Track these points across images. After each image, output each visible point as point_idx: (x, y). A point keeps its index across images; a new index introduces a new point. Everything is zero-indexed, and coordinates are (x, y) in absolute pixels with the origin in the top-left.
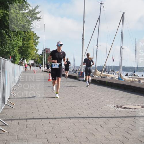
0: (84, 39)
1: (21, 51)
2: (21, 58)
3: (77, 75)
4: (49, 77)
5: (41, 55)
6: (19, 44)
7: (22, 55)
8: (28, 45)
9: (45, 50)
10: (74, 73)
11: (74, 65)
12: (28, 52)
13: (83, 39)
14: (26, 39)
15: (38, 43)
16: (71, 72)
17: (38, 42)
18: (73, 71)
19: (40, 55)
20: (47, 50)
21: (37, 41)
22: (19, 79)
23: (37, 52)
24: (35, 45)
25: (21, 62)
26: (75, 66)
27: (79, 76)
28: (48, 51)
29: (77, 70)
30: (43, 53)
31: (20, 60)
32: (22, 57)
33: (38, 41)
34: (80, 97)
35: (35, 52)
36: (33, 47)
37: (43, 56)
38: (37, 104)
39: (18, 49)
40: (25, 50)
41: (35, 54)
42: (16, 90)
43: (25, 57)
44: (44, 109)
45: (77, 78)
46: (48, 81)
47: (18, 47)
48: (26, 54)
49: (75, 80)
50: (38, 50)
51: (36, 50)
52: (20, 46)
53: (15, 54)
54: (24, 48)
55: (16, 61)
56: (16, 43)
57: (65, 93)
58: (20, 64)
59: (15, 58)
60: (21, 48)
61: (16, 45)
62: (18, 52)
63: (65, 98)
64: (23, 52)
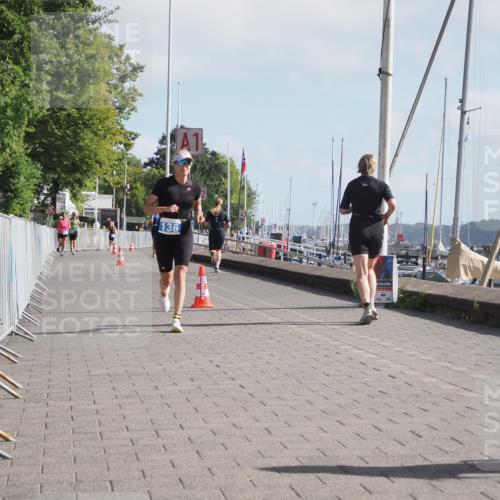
0: (391, 71)
1: (41, 144)
2: (45, 181)
4: (199, 286)
5: (151, 162)
6: (29, 103)
7: (47, 168)
9: (173, 137)
10: (337, 263)
12: (81, 149)
13: (383, 73)
15: (133, 99)
16: (320, 256)
17: (134, 94)
18: (328, 252)
19: (146, 165)
20: (185, 135)
22: (32, 298)
23: (128, 146)
24: (121, 109)
25: (43, 204)
28: (192, 141)
30: (161, 153)
31: (38, 192)
32: (51, 176)
34: (372, 397)
35: (122, 146)
36: (108, 123)
37: (164, 169)
38: (133, 435)
39: (25, 132)
40: (62, 138)
41: (119, 160)
42: (21, 360)
43: (63, 176)
44: (176, 463)
45: (353, 287)
46: (193, 307)
47: (26, 123)
48: (67, 158)
49: (345, 303)
50: (136, 136)
51: (122, 140)
52: (36, 115)
53: (10, 163)
54: (59, 128)
55: (16, 197)
56: (15, 98)
57: (286, 374)
58: (38, 214)
59: (8, 185)
60: (43, 127)
61: (16, 109)
62: (29, 151)
63: (286, 402)
64: (55, 149)
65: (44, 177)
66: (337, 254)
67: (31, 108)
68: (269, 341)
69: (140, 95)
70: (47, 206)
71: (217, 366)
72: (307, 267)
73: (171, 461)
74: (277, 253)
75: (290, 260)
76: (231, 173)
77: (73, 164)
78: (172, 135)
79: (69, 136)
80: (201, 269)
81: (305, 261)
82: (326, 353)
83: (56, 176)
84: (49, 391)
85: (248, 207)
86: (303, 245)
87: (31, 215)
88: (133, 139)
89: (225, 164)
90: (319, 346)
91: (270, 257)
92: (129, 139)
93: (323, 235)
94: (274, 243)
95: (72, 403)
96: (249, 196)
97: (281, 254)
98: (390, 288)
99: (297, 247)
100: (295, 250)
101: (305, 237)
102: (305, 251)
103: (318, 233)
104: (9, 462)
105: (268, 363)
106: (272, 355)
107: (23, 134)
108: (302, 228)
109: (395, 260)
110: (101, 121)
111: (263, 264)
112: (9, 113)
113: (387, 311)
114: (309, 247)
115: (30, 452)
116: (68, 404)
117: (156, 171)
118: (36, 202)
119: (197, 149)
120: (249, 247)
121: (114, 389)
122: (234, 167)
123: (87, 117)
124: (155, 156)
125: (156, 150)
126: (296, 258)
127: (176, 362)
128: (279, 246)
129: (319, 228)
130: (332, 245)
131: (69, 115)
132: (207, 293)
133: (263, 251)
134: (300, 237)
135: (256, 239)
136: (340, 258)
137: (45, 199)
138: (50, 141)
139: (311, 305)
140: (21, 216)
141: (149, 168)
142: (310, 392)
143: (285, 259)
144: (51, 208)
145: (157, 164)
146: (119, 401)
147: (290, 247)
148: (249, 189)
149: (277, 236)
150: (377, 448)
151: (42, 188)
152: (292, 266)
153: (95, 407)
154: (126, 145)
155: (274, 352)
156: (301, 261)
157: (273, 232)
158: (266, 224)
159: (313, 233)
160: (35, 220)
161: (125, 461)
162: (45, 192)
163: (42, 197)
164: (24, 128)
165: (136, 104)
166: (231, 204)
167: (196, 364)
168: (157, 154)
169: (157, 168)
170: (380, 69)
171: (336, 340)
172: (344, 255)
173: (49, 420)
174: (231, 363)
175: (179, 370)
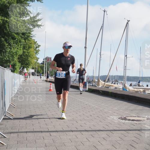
1: (21, 60)
4: (50, 87)
5: (42, 63)
6: (19, 52)
7: (22, 64)
8: (28, 53)
9: (46, 59)
10: (76, 83)
12: (28, 61)
13: (85, 47)
14: (27, 47)
15: (39, 52)
16: (73, 82)
17: (39, 50)
18: (75, 81)
19: (41, 64)
20: (48, 58)
21: (37, 49)
23: (37, 60)
24: (36, 53)
25: (21, 71)
28: (49, 60)
30: (43, 62)
31: (20, 69)
34: (83, 108)
36: (34, 56)
37: (44, 65)
39: (18, 57)
40: (25, 58)
41: (36, 63)
42: (16, 100)
43: (25, 66)
46: (49, 91)
47: (18, 55)
48: (26, 62)
50: (39, 58)
52: (20, 54)
53: (15, 63)
55: (16, 69)
56: (16, 51)
59: (14, 67)
60: (21, 56)
62: (18, 61)
64: (23, 61)
65: (21, 66)
77: (27, 63)
80: (51, 84)
82: (74, 100)
83: (23, 66)
84: (21, 107)
87: (19, 73)
90: (73, 98)
93: (74, 78)
98: (86, 88)
109: (87, 83)
110: (32, 55)
112: (15, 54)
113: (86, 92)
116: (25, 109)
123: (30, 55)
129: (73, 76)
130: (76, 79)
132: (52, 88)
146: (35, 109)
150: (83, 118)
151: (21, 68)
173: (21, 112)
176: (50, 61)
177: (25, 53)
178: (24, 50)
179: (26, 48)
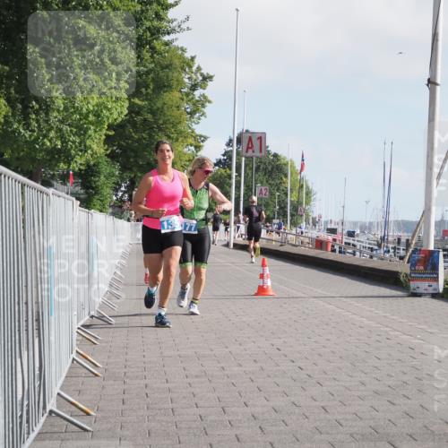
0: (438, 81)
1: (119, 146)
2: (123, 180)
3: (403, 268)
4: (262, 276)
5: (218, 163)
6: (109, 110)
7: (124, 168)
8: (153, 113)
9: (239, 140)
10: (387, 255)
11: (388, 213)
13: (432, 83)
14: (147, 87)
15: (203, 106)
16: (372, 249)
17: (204, 101)
18: (379, 246)
20: (250, 139)
21: (198, 93)
22: (111, 286)
23: (198, 148)
24: (192, 114)
25: (121, 200)
26: (392, 218)
27: (413, 271)
28: (256, 143)
29: (403, 240)
30: (228, 154)
31: (116, 190)
32: (128, 174)
33: (204, 96)
34: (420, 380)
35: (193, 148)
36: (180, 127)
37: (230, 169)
38: (202, 411)
39: (105, 135)
40: (139, 140)
41: (189, 160)
42: (101, 342)
43: (139, 175)
44: (241, 437)
45: (402, 278)
46: (256, 295)
47: (106, 126)
48: (143, 158)
49: (394, 292)
50: (206, 138)
51: (193, 142)
52: (115, 120)
53: (92, 163)
54: (136, 132)
55: (96, 193)
56: (97, 105)
57: (341, 357)
58: (117, 209)
59: (89, 182)
60: (122, 130)
61: (97, 115)
62: (108, 152)
63: (341, 383)
64: (132, 150)
65: (121, 175)
66: (387, 247)
67: (111, 114)
68: (325, 327)
69: (210, 102)
70: (124, 202)
71: (278, 349)
72: (360, 260)
73: (236, 436)
74: (333, 246)
75: (344, 253)
76: (291, 173)
77: (149, 164)
78: (237, 138)
79: (145, 139)
80: (263, 261)
81: (358, 253)
82: (378, 338)
83: (133, 175)
84: (126, 370)
85: (307, 204)
86: (356, 239)
87: (110, 210)
88: (203, 141)
89: (286, 164)
90: (370, 331)
91: (327, 250)
92: (199, 141)
93: (374, 230)
94: (330, 238)
95: (146, 381)
96: (307, 194)
97: (337, 248)
98: (436, 279)
99: (350, 240)
100: (349, 244)
101: (358, 232)
102: (358, 244)
103: (370, 229)
104: (90, 434)
105: (324, 347)
106: (328, 340)
107: (104, 137)
108: (355, 224)
109: (441, 254)
110: (174, 126)
111: (321, 256)
112: (91, 118)
113: (434, 301)
114: (362, 240)
115: (109, 426)
116: (143, 382)
117: (223, 171)
118: (115, 198)
119: (261, 151)
120: (307, 240)
121: (184, 369)
122: (294, 168)
123: (161, 122)
124: (222, 158)
125: (223, 152)
126: (350, 251)
127: (240, 345)
128: (334, 240)
129: (371, 223)
130: (383, 239)
131: (145, 120)
132: (269, 283)
133: (320, 244)
134: (354, 232)
135: (314, 233)
136: (389, 251)
137: (122, 195)
138: (127, 143)
139: (364, 294)
140: (101, 211)
141: (217, 167)
142: (363, 375)
143: (340, 252)
144: (128, 204)
145: (224, 164)
146: (189, 380)
147: (345, 240)
148: (307, 187)
149: (333, 231)
150: (425, 427)
151: (120, 186)
152: (346, 259)
153: (167, 385)
154: (196, 147)
155: (329, 337)
156: (354, 254)
157: (329, 227)
158: (323, 219)
159: (366, 228)
160: (113, 214)
161: (195, 435)
162: (123, 189)
163: (120, 194)
164: (104, 131)
165: (205, 110)
166: (291, 201)
167: (259, 347)
168: (224, 155)
169: (224, 168)
170: (429, 80)
171: (387, 327)
172: (394, 248)
173: (126, 396)
174: (291, 346)
175: (244, 352)
176: (257, 154)
177: (138, 113)
178: (136, 101)
179: (143, 90)
